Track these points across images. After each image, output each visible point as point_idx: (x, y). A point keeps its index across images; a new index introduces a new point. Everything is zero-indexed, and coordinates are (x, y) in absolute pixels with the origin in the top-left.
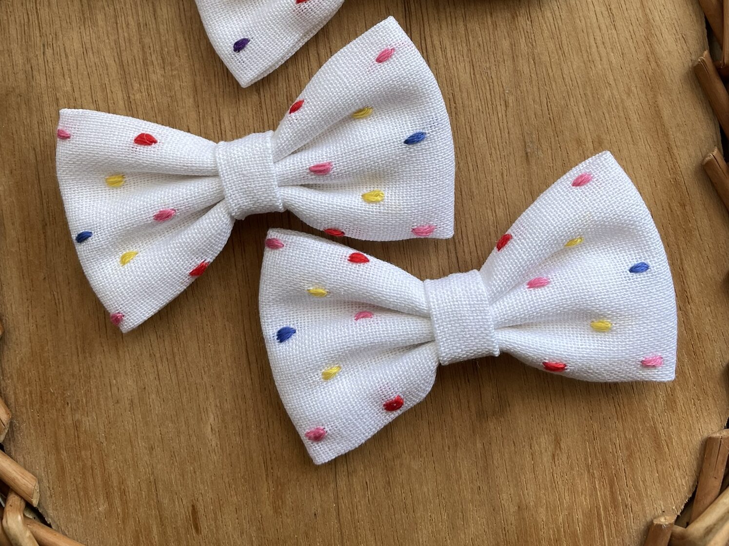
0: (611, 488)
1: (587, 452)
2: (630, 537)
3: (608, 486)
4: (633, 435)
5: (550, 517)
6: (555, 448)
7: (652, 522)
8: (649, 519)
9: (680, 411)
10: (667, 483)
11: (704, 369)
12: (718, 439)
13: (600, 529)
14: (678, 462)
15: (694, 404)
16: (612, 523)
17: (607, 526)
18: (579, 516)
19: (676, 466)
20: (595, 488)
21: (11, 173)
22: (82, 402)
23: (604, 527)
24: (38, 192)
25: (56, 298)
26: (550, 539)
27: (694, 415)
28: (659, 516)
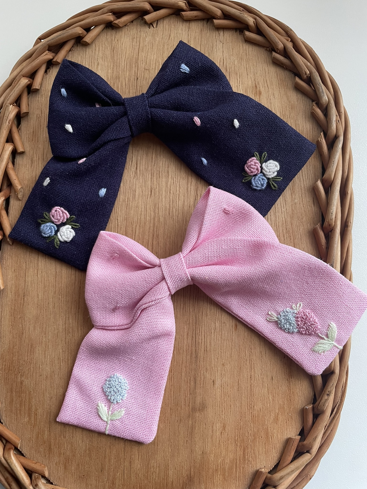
0: (244, 451)
1: (236, 434)
2: (248, 475)
3: (243, 451)
4: (257, 430)
5: (215, 459)
6: (223, 430)
7: (258, 470)
8: (258, 468)
9: (279, 424)
10: (268, 454)
11: (293, 407)
12: (293, 439)
13: (236, 469)
14: (275, 446)
15: (286, 422)
16: (242, 467)
17: (239, 468)
18: (228, 461)
19: (274, 448)
20: (237, 450)
21: (15, 271)
22: (26, 373)
23: (238, 468)
24: (24, 281)
25: (23, 327)
26: (214, 469)
27: (285, 427)
28: (262, 468)
